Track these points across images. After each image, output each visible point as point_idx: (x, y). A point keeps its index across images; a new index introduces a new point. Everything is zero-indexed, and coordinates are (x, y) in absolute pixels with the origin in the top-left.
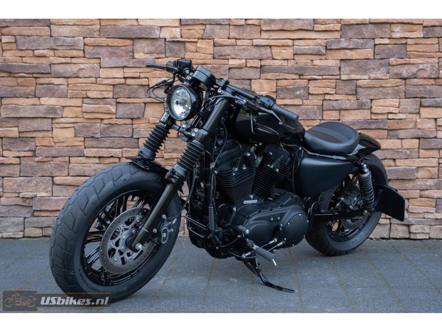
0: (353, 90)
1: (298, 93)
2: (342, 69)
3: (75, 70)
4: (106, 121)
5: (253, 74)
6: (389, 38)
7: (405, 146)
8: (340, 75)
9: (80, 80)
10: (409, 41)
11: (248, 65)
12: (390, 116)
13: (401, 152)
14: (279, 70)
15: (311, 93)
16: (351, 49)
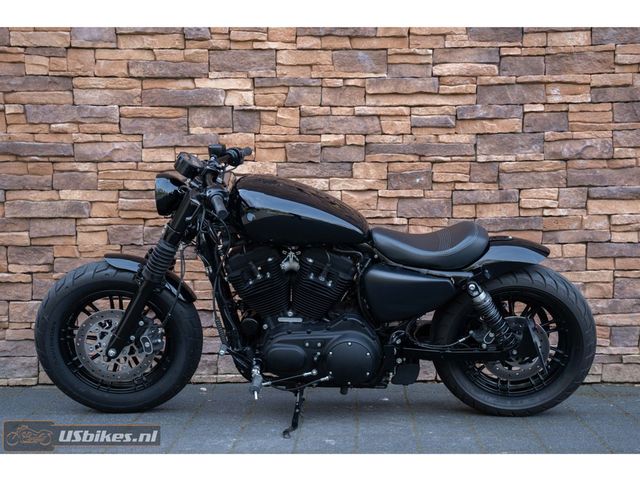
0: (493, 177)
1: (418, 180)
2: (479, 147)
3: (108, 151)
4: (151, 222)
5: (354, 155)
6: (544, 104)
7: (568, 253)
8: (476, 155)
9: (115, 165)
10: (572, 108)
11: (348, 143)
12: (546, 212)
13: (562, 262)
14: (392, 148)
15: (436, 180)
16: (491, 119)
